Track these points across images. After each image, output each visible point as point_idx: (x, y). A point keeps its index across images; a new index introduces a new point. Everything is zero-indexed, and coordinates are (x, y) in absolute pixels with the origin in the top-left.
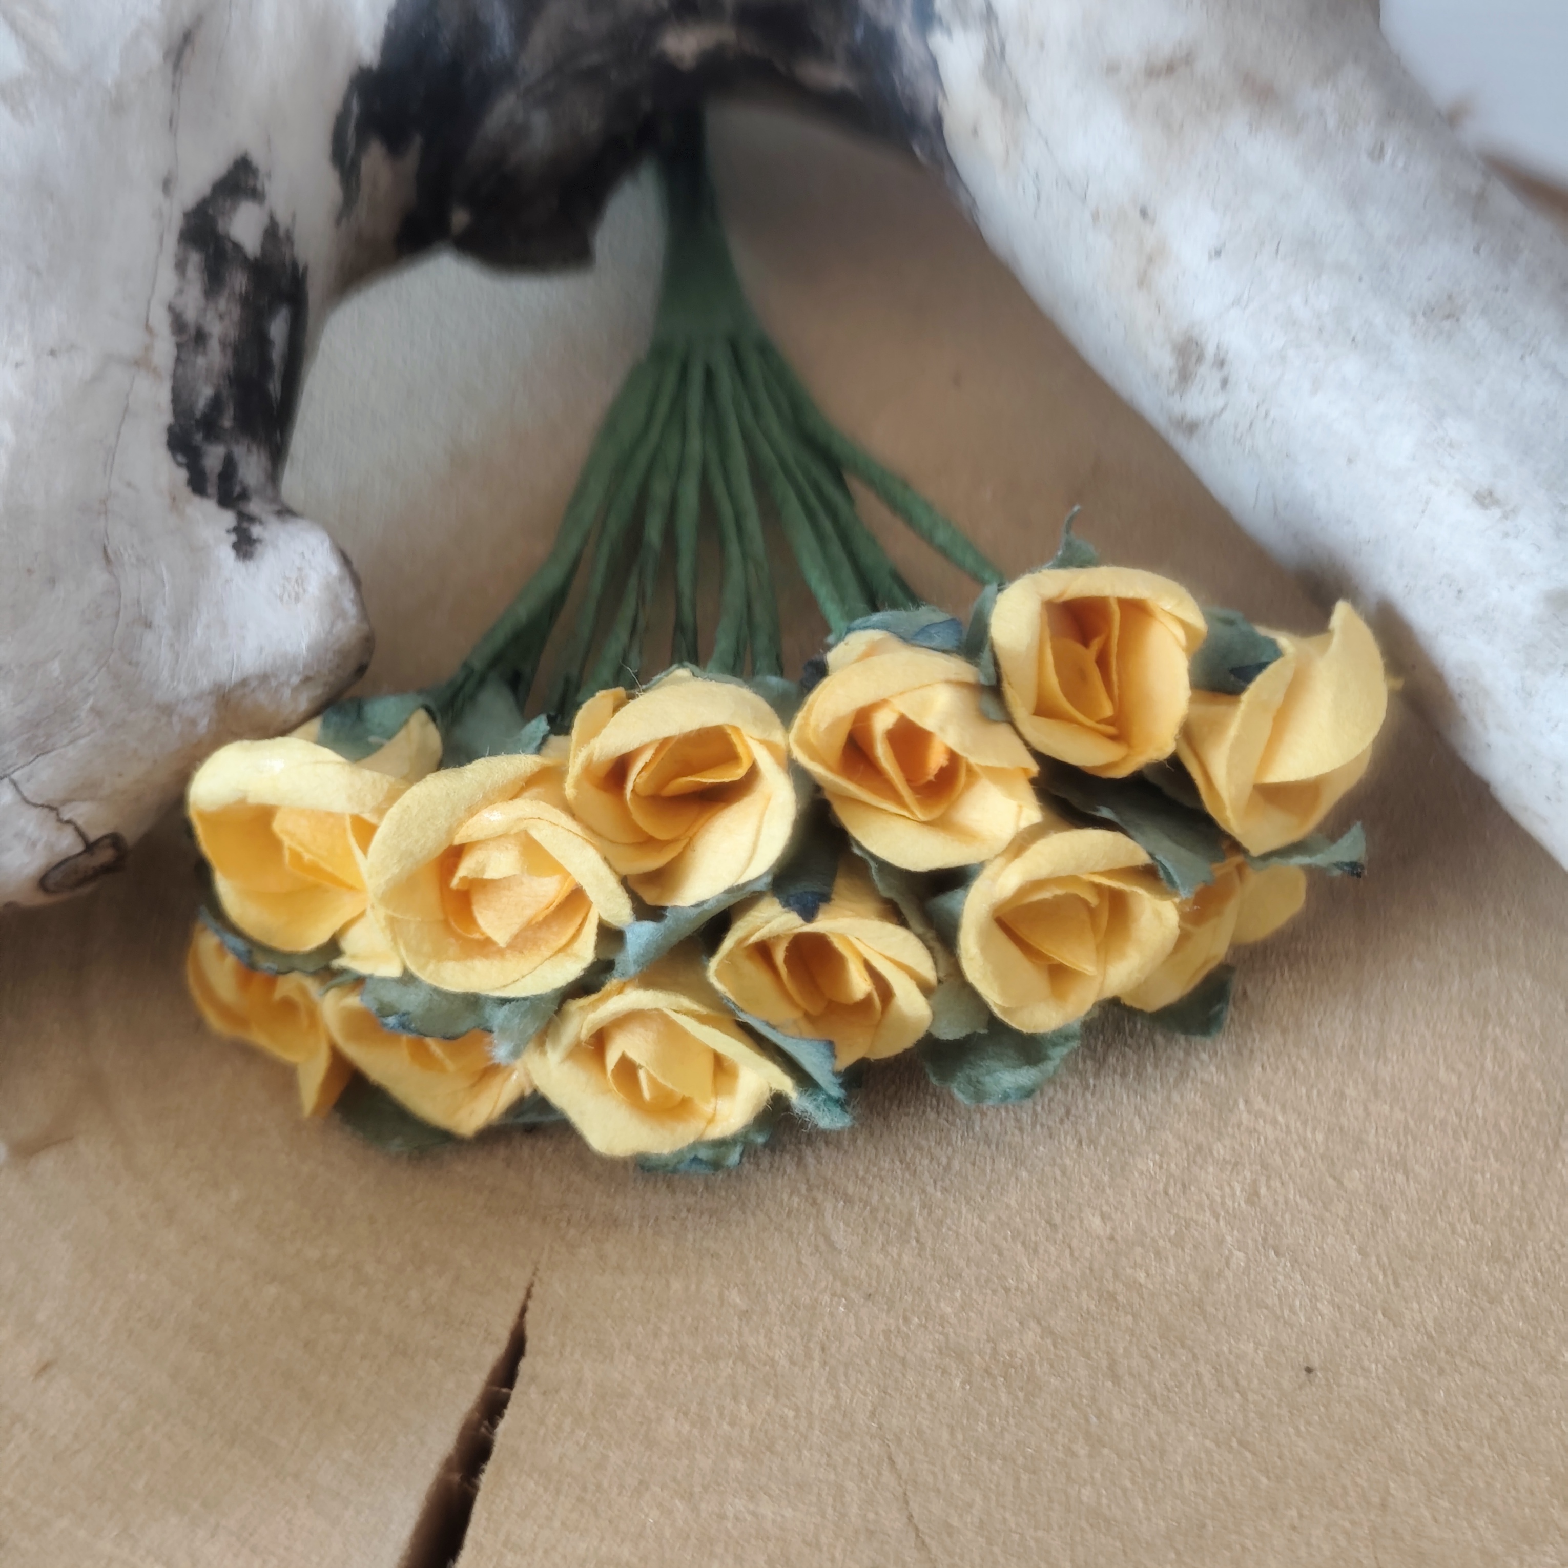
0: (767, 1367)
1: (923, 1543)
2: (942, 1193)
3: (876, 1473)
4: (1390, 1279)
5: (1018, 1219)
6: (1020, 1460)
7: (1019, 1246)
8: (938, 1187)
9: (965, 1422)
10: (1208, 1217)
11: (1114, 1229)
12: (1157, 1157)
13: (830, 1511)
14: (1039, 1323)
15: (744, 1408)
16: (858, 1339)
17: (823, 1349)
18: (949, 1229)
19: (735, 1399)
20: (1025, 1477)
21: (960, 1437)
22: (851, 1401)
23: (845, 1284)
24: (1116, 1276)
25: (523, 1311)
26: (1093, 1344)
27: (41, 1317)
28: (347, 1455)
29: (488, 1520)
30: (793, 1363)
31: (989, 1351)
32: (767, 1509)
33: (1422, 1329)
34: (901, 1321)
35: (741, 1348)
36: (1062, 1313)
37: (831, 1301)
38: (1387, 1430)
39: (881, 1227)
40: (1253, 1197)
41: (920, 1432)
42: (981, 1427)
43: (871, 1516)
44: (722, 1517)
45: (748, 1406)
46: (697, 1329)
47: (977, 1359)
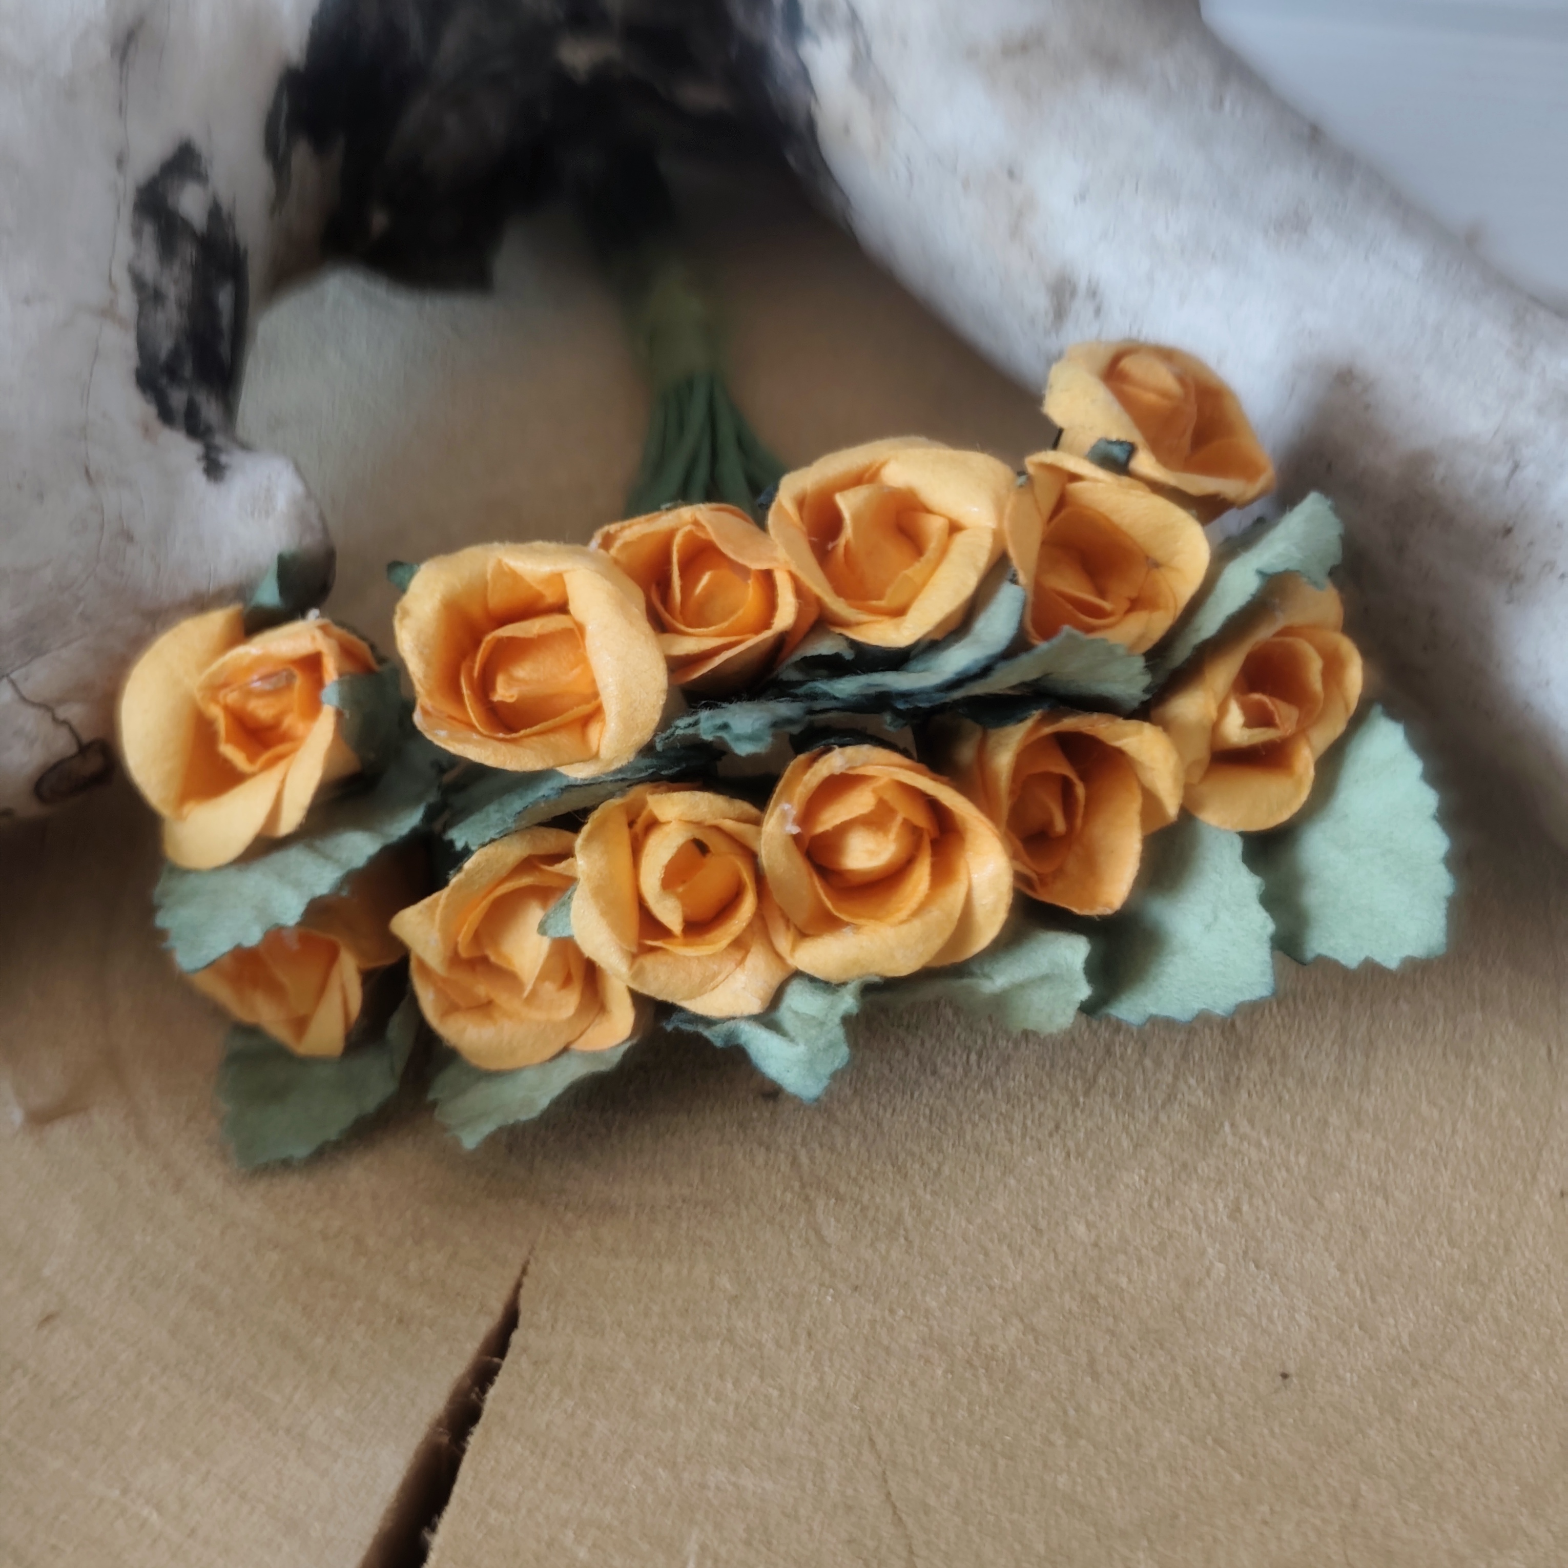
0: (754, 1350)
1: (900, 1519)
2: (932, 1195)
3: (855, 1451)
4: (1367, 1296)
5: (1005, 1223)
6: (998, 1447)
7: (1005, 1248)
8: (928, 1190)
9: (946, 1409)
10: (1191, 1229)
11: (1098, 1237)
12: (1143, 1172)
13: (809, 1485)
14: (1022, 1320)
15: (730, 1386)
16: (845, 1327)
17: (809, 1334)
18: (937, 1229)
19: (721, 1376)
20: (1002, 1462)
21: (940, 1422)
22: (835, 1384)
23: (833, 1274)
24: (1099, 1279)
25: (518, 1286)
26: (1074, 1342)
27: (47, 1272)
28: (339, 1412)
29: (474, 1478)
30: (778, 1345)
31: (971, 1344)
32: (748, 1481)
33: (1398, 1343)
34: (887, 1312)
35: (729, 1330)
36: (1044, 1312)
37: (819, 1290)
38: (1360, 1435)
39: (871, 1224)
40: (1235, 1211)
41: (901, 1416)
42: (961, 1414)
43: (850, 1492)
44: (703, 1486)
45: (734, 1384)
46: (687, 1311)
47: (959, 1351)
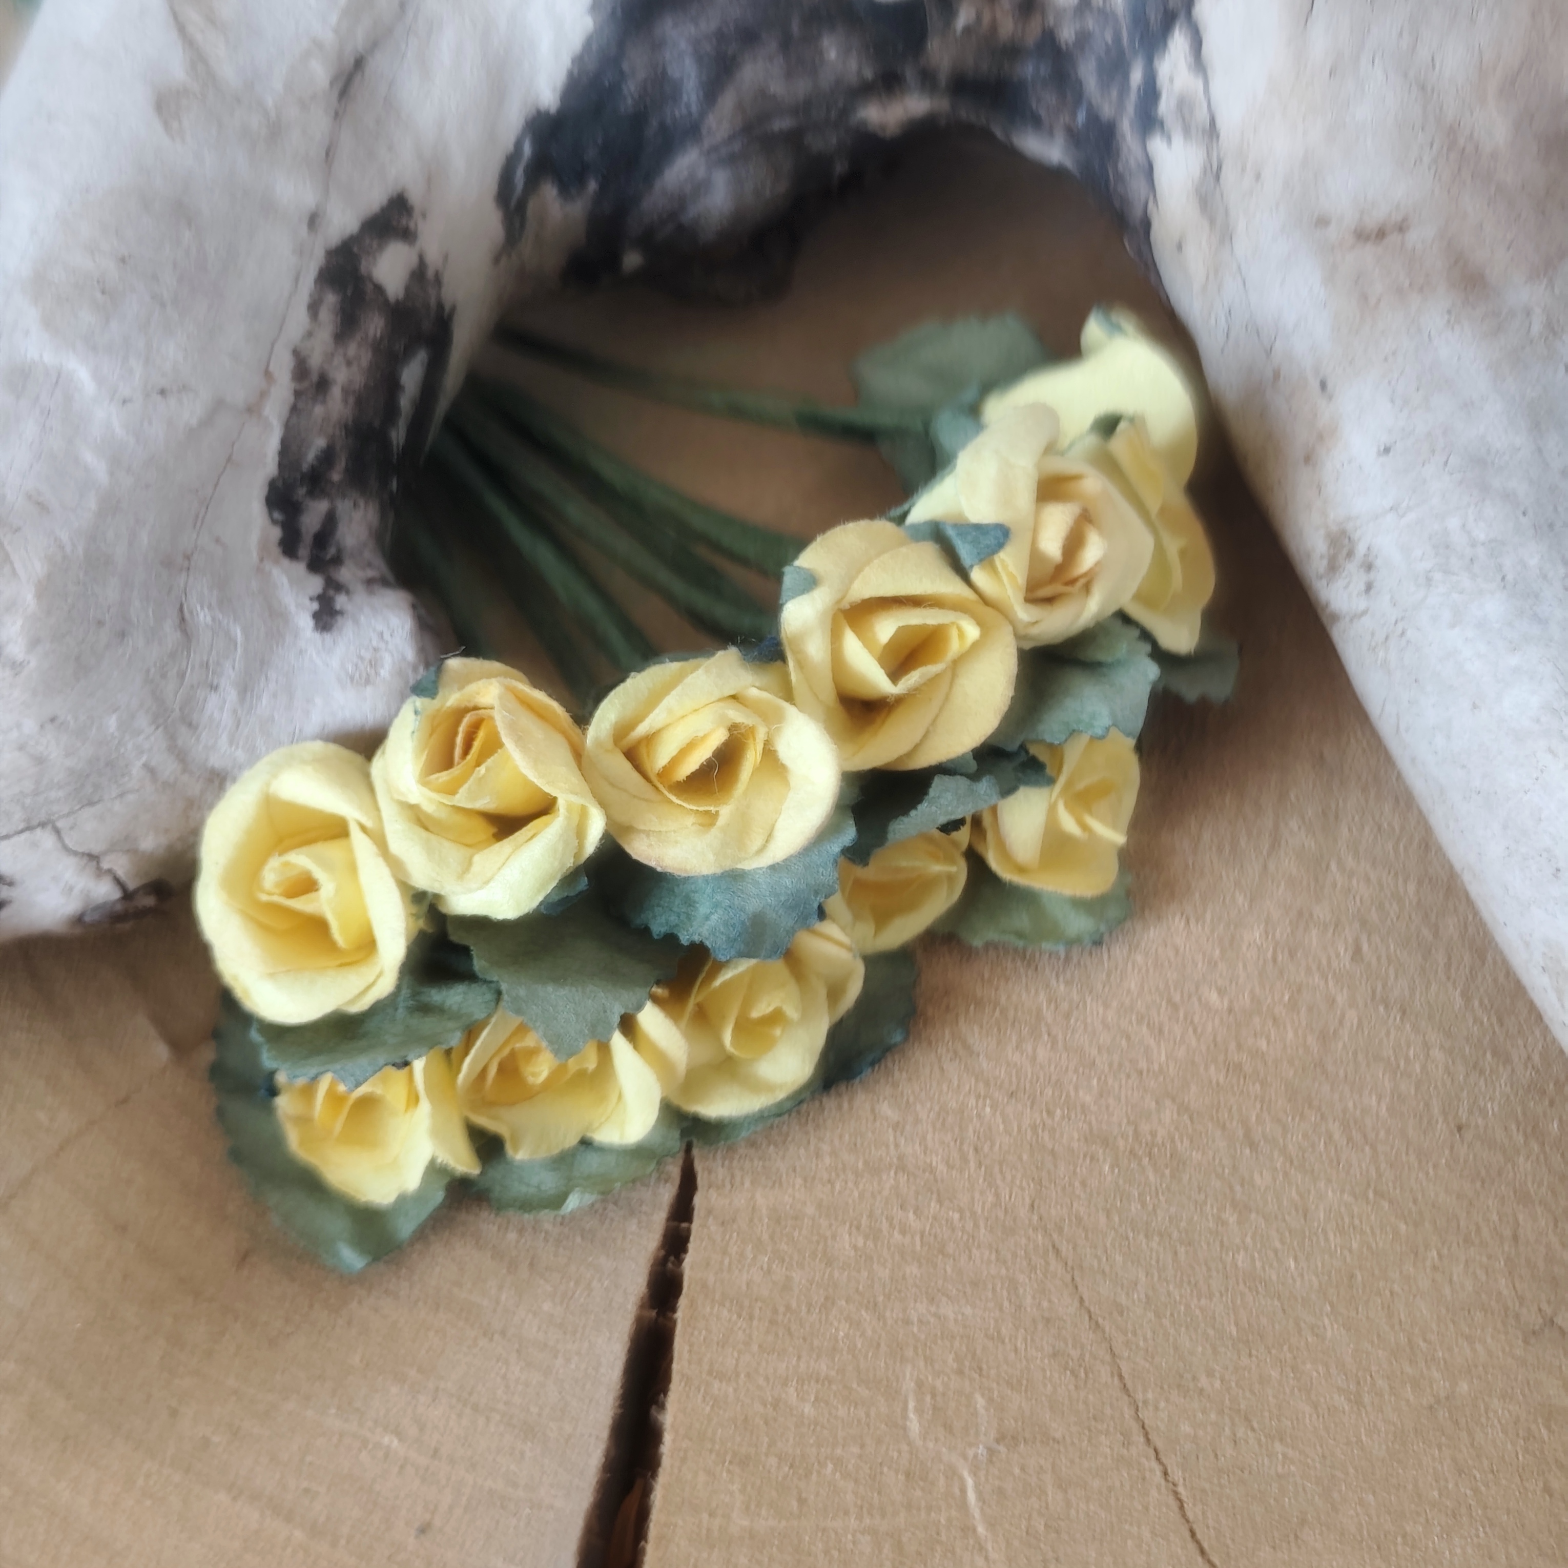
0: (927, 1174)
1: (1097, 1323)
2: (1065, 986)
3: (1043, 1263)
4: (1494, 1019)
5: (1140, 1003)
6: (1175, 1235)
7: (1145, 1028)
8: (1061, 981)
9: (1119, 1204)
10: (1317, 979)
11: (1231, 1002)
12: (1262, 926)
13: (1006, 1304)
14: (1173, 1100)
15: (911, 1215)
16: (1008, 1137)
17: (976, 1150)
18: (1077, 1020)
19: (902, 1208)
20: (1182, 1250)
21: (1116, 1219)
22: (1010, 1197)
23: (987, 1084)
24: (1239, 1047)
26: (1227, 1115)
28: (547, 1306)
29: (690, 1351)
30: (950, 1167)
31: (1131, 1133)
32: (948, 1310)
34: (1045, 1115)
35: (900, 1158)
36: (1193, 1088)
37: (977, 1103)
38: (1510, 1165)
39: (1013, 1026)
40: (1357, 954)
41: (1079, 1219)
42: (1135, 1207)
43: (1045, 1304)
44: (907, 1322)
45: (915, 1213)
46: (855, 1145)
47: (1121, 1143)
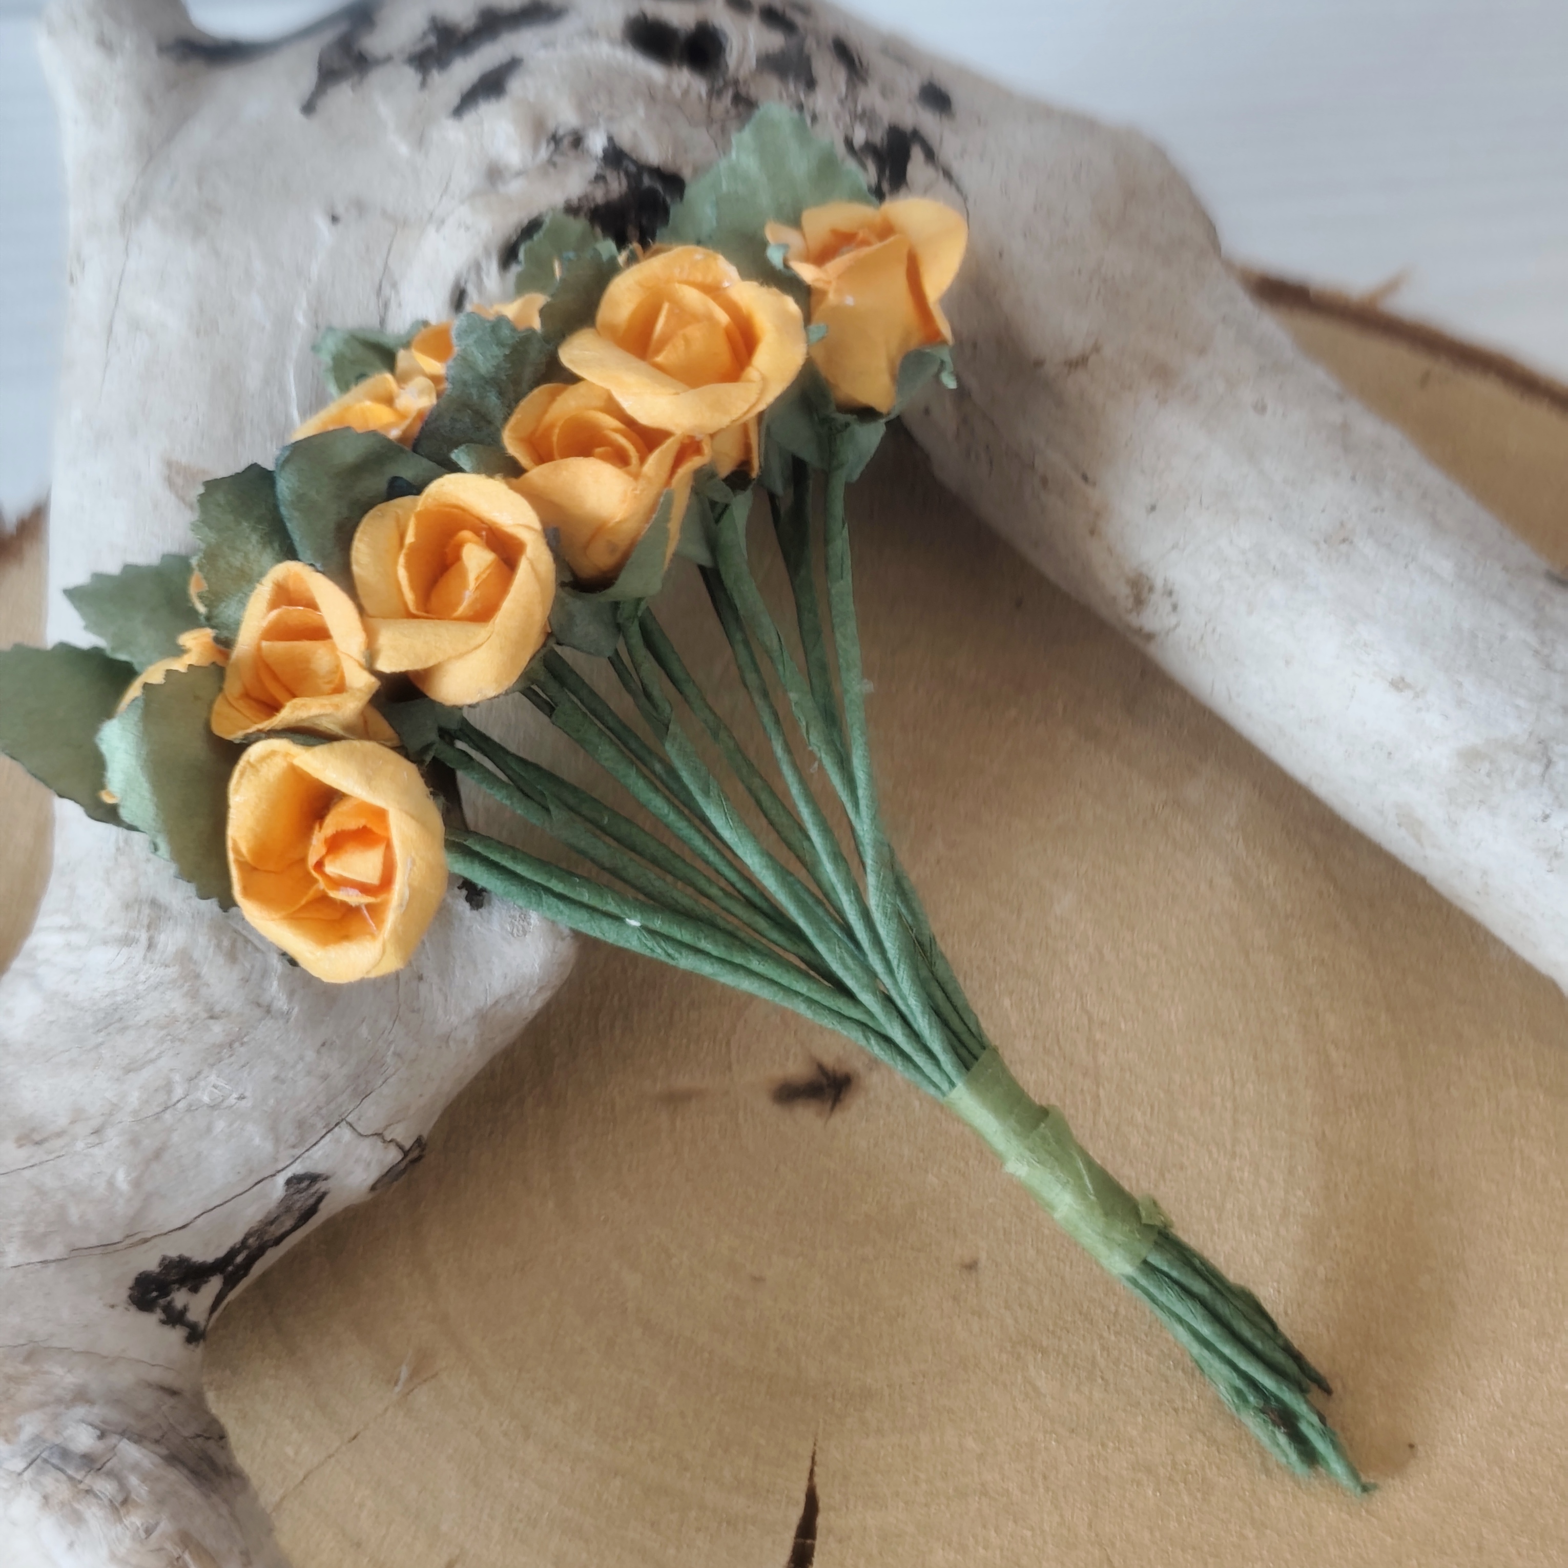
0: (1005, 1498)
2: (1116, 1337)
5: (1176, 1350)
6: (1206, 1548)
7: (1180, 1373)
8: (1112, 1332)
9: (1160, 1522)
12: (1275, 1284)
14: (1204, 1435)
15: (993, 1533)
16: (1070, 1466)
17: (1045, 1478)
18: (1125, 1365)
19: (984, 1527)
21: (1157, 1534)
22: (1072, 1517)
23: (1053, 1421)
25: (812, 1472)
26: (1247, 1446)
27: (444, 1528)
30: (1023, 1492)
31: (1169, 1462)
33: (1492, 1401)
34: (1100, 1447)
35: (983, 1485)
37: (1045, 1437)
38: (1476, 1487)
39: (1073, 1371)
41: (1128, 1536)
42: (1173, 1525)
45: (996, 1531)
46: (946, 1473)
47: (1161, 1471)
